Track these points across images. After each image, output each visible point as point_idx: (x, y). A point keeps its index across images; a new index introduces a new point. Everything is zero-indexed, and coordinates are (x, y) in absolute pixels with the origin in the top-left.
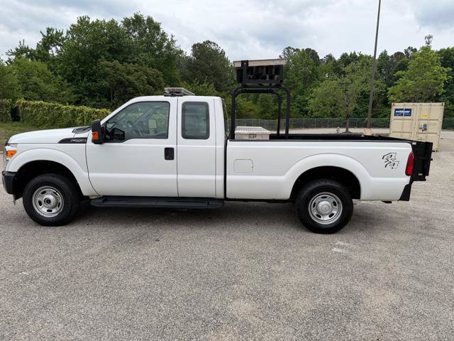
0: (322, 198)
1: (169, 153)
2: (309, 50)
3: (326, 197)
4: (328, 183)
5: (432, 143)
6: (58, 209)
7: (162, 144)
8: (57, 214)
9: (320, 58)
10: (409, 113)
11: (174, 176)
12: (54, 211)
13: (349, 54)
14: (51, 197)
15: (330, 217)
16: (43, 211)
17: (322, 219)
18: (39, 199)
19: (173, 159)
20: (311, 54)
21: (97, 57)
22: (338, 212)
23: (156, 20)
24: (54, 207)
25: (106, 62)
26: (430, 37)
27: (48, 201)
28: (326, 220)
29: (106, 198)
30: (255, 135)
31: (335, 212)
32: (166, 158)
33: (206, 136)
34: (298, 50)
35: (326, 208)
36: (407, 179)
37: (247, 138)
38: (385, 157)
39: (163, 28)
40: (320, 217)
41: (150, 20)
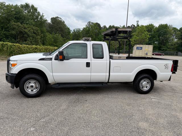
0: (144, 81)
1: (88, 65)
2: (97, 23)
3: (145, 80)
5: (178, 60)
6: (36, 90)
7: (85, 61)
8: (36, 92)
9: (101, 27)
10: (141, 48)
11: (90, 74)
12: (34, 91)
13: (112, 26)
14: (33, 85)
15: (146, 88)
16: (29, 91)
18: (27, 86)
19: (90, 67)
20: (98, 25)
22: (149, 86)
26: (138, 21)
30: (121, 57)
31: (148, 86)
34: (93, 23)
35: (145, 84)
37: (118, 58)
38: (165, 65)
40: (143, 88)
41: (33, 6)
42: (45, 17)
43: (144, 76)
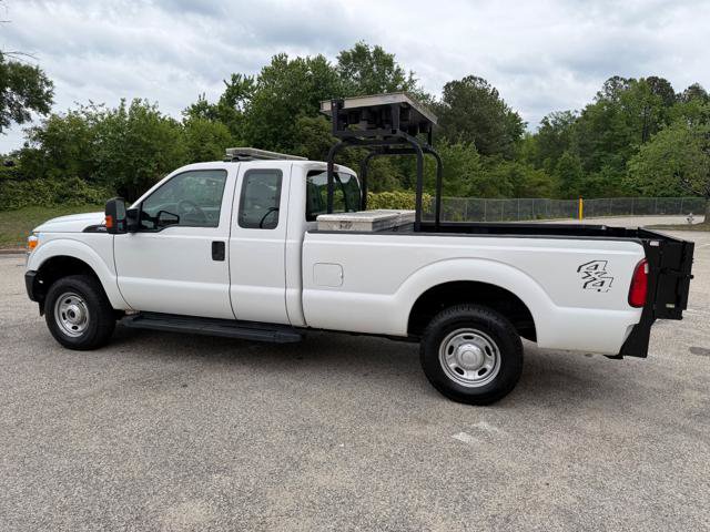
0: (466, 338)
1: (218, 250)
3: (471, 338)
4: (474, 313)
5: (693, 244)
6: (84, 326)
7: (207, 236)
8: (83, 333)
11: (225, 287)
12: (80, 328)
14: (75, 308)
15: (480, 373)
16: (67, 327)
17: (464, 376)
18: (62, 310)
19: (223, 259)
20: (660, 86)
21: (294, 112)
22: (493, 366)
23: (387, 51)
24: (80, 323)
25: (306, 119)
27: (73, 315)
28: (471, 380)
29: (142, 315)
30: (349, 223)
31: (489, 366)
32: (215, 258)
33: (273, 225)
35: (469, 357)
36: (634, 315)
37: (336, 228)
38: (584, 269)
39: (398, 63)
40: (462, 373)
41: (378, 52)
42: (418, 85)
43: (458, 314)
